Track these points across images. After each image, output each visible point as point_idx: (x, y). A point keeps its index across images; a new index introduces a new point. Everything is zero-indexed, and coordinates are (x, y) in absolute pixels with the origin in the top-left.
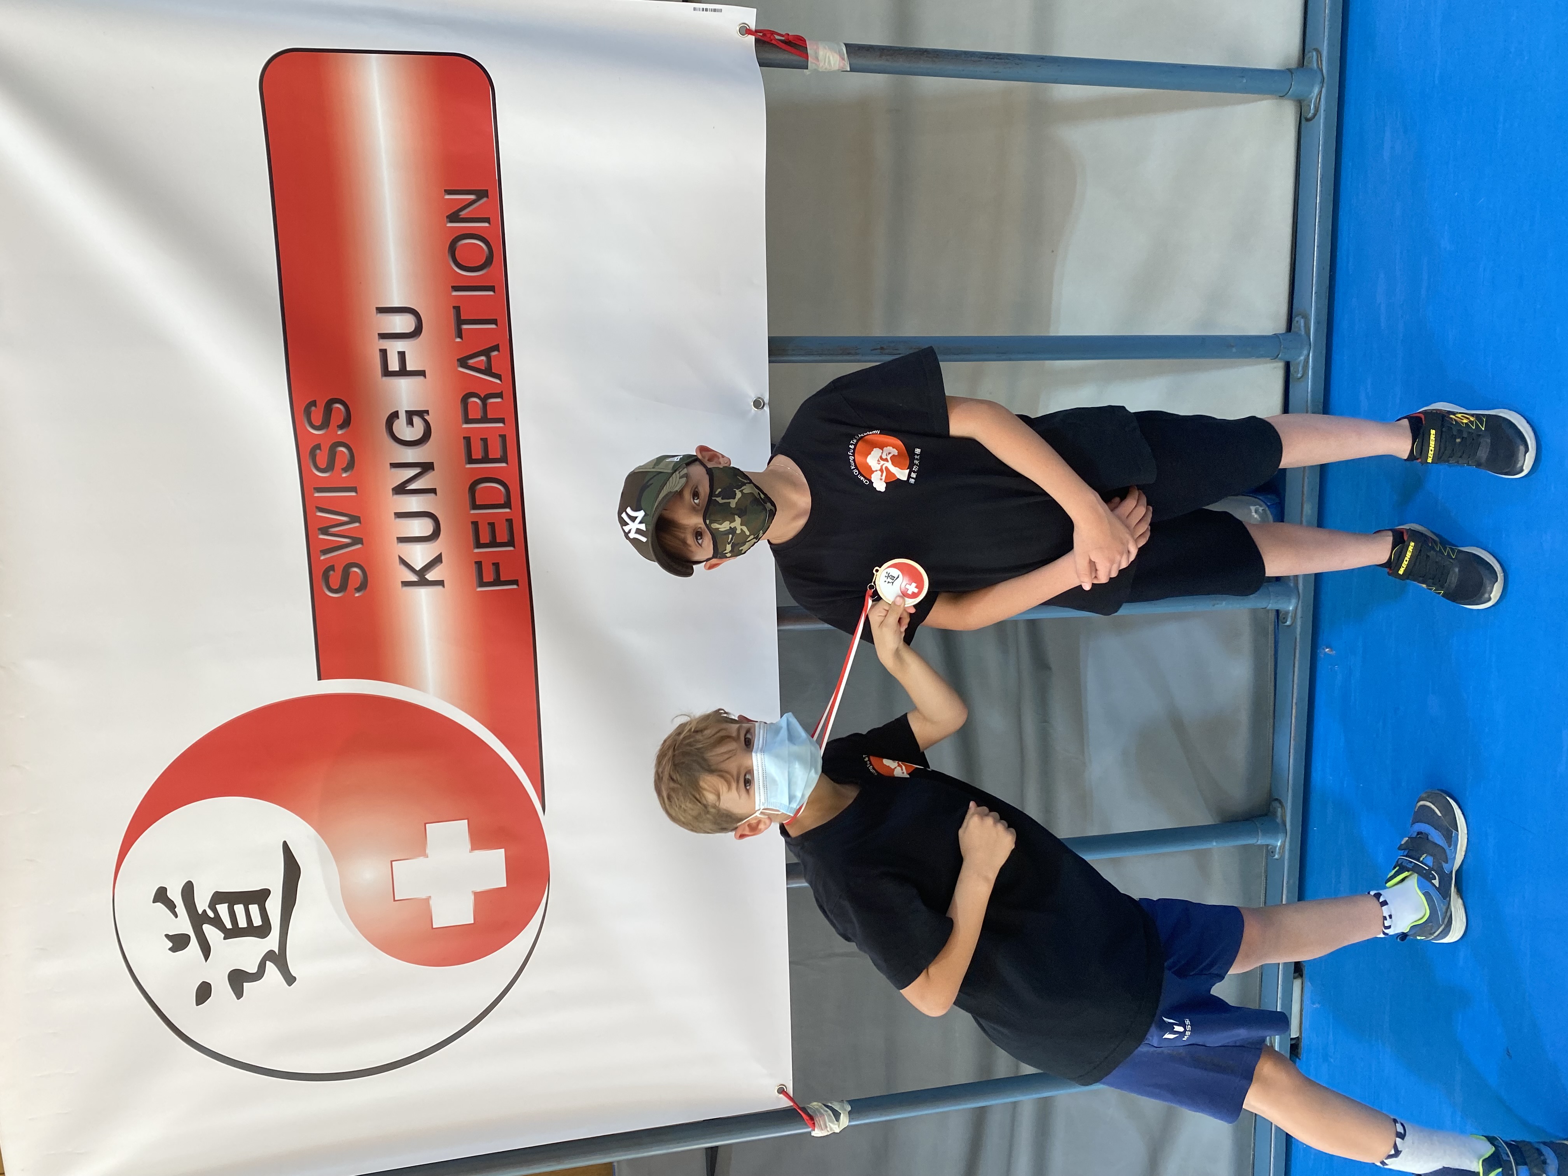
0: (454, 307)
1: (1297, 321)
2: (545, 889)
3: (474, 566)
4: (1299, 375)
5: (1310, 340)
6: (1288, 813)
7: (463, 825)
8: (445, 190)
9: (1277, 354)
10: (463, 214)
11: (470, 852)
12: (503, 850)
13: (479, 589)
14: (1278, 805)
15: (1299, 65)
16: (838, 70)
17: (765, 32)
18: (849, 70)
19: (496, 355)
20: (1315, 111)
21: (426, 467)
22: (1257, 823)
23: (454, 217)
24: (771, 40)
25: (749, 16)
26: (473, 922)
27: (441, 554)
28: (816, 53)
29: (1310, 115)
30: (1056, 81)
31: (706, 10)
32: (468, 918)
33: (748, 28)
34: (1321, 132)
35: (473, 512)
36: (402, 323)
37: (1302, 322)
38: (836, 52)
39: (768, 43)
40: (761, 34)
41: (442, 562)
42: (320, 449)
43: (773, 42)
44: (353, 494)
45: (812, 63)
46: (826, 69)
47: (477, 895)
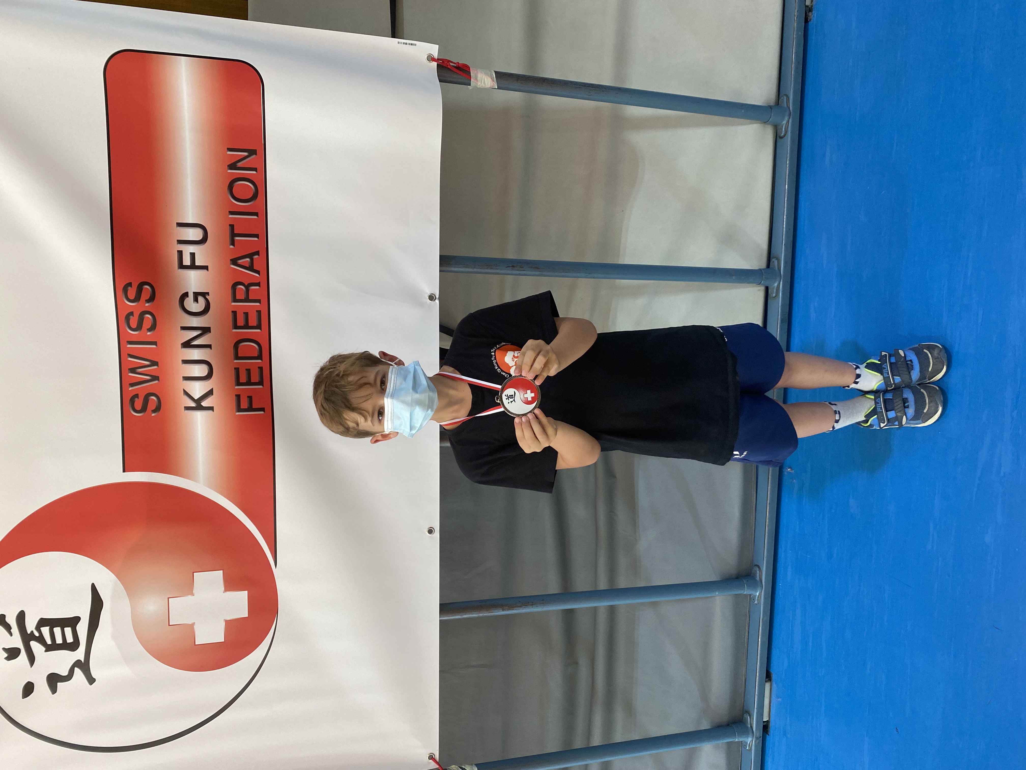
0: (230, 225)
1: (773, 261)
2: (275, 619)
3: (234, 398)
4: (774, 295)
5: (781, 273)
6: (764, 574)
7: (219, 574)
8: (227, 148)
9: (760, 282)
10: (239, 164)
11: (223, 593)
12: (246, 592)
13: (237, 414)
14: (757, 569)
15: (776, 102)
16: (490, 87)
17: (443, 60)
18: (497, 88)
19: (257, 258)
20: (785, 133)
21: (205, 330)
22: (744, 580)
23: (233, 166)
24: (448, 66)
25: (434, 50)
26: (223, 641)
27: (212, 389)
28: (476, 75)
29: (782, 134)
30: (627, 104)
31: (406, 44)
32: (221, 638)
33: (433, 57)
34: (789, 145)
35: (236, 361)
36: (194, 234)
37: (776, 262)
38: (489, 76)
39: (446, 67)
40: (441, 62)
41: (213, 395)
42: (133, 315)
43: (449, 67)
44: (154, 346)
45: (473, 81)
46: (482, 86)
47: (227, 622)
